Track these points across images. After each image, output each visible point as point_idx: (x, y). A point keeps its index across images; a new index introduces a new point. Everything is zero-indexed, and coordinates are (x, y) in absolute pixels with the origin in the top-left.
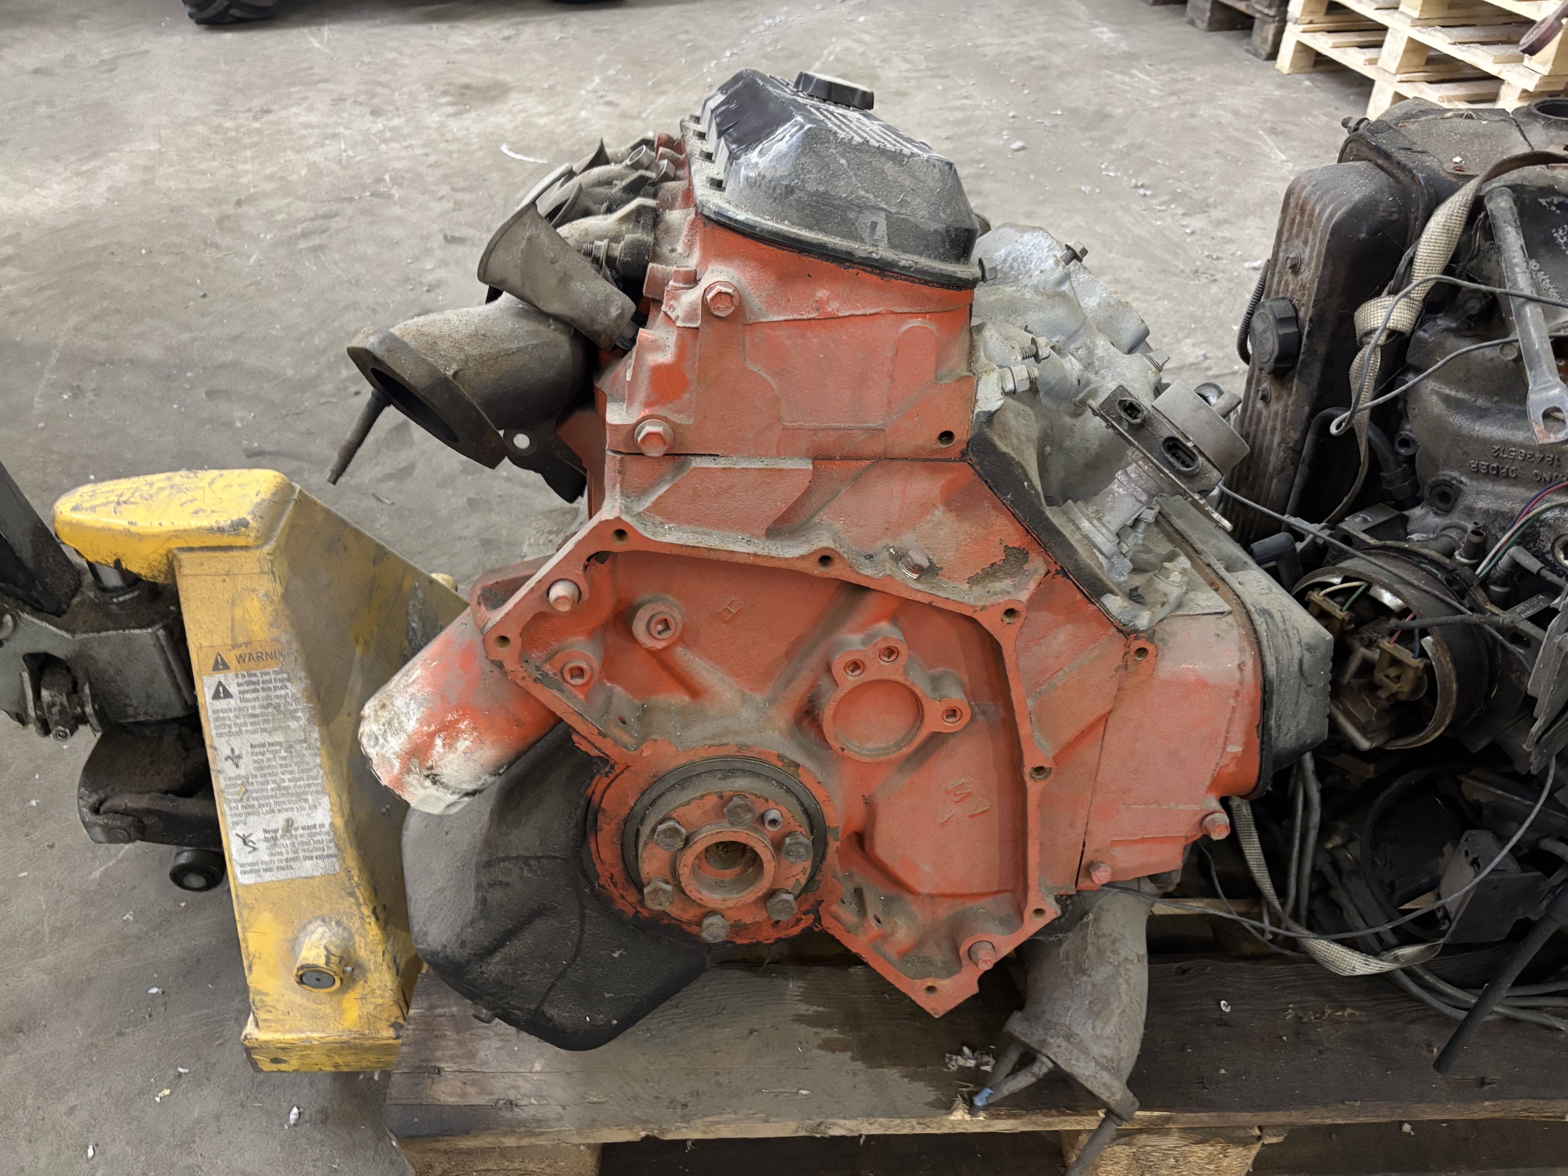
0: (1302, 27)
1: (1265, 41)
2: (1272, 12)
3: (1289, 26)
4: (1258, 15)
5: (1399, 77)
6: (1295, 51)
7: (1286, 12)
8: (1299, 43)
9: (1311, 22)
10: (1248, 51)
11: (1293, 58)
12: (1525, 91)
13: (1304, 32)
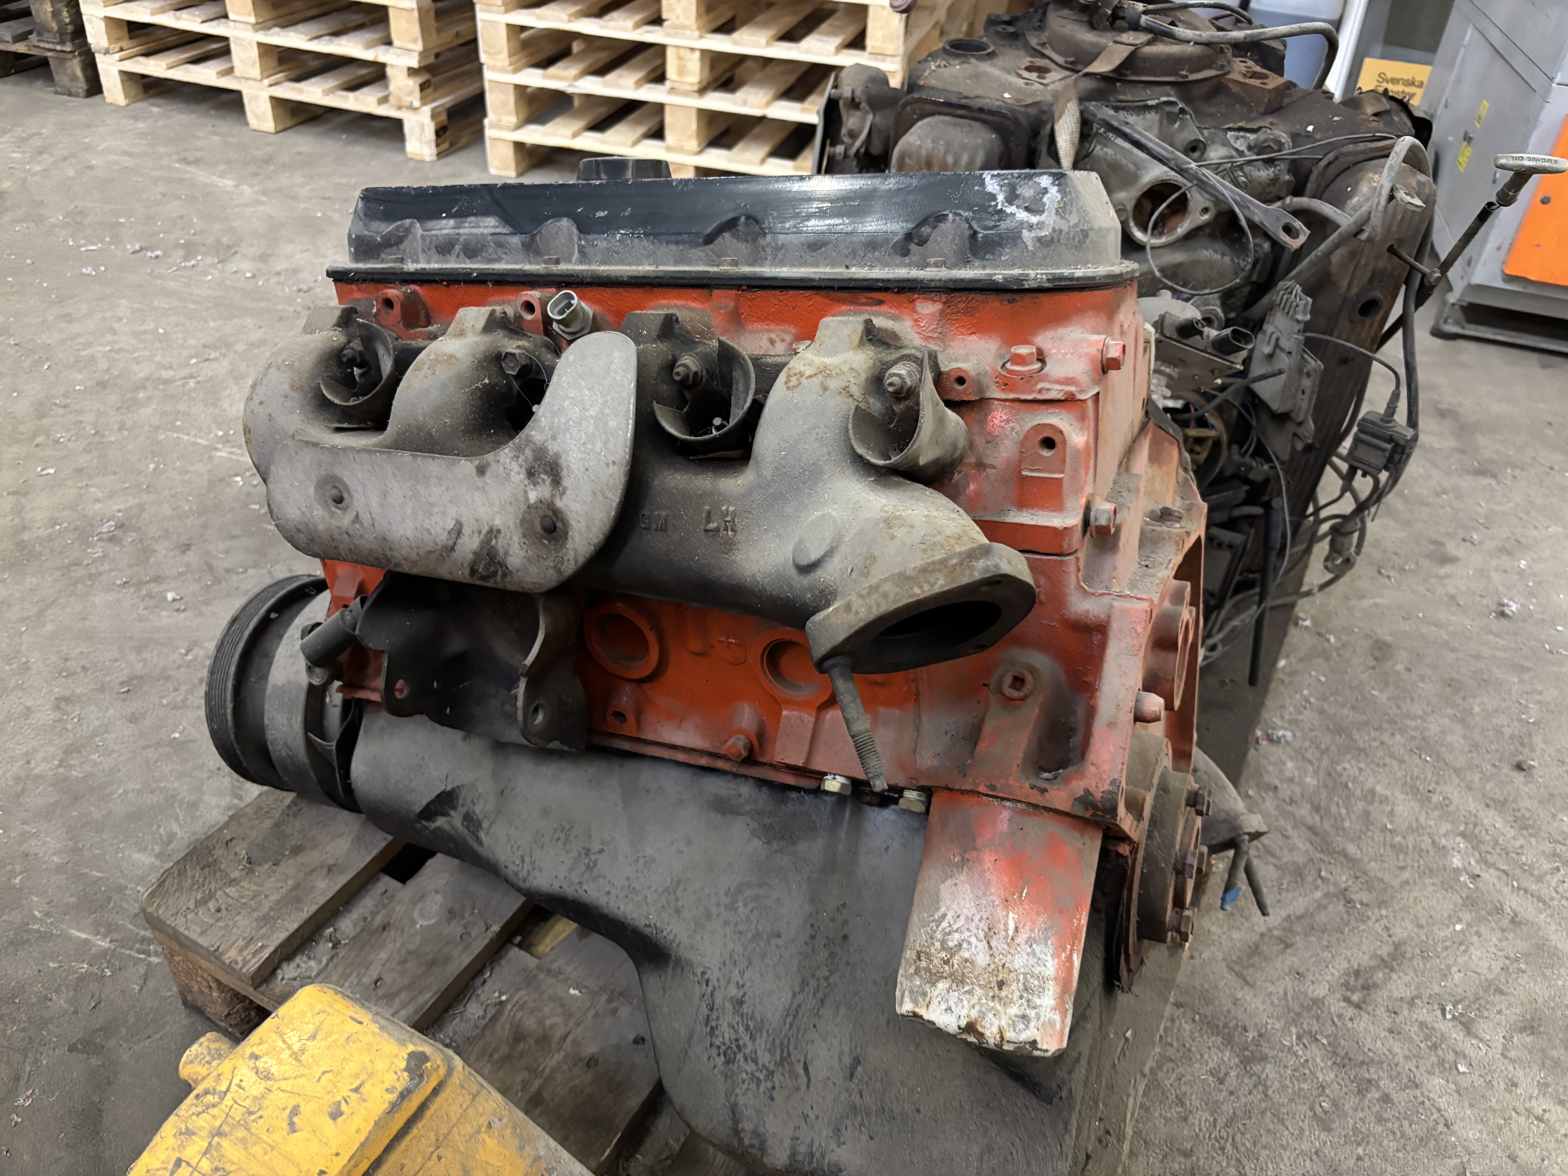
0: (117, 56)
1: (74, 78)
2: (68, 47)
3: (99, 59)
4: (49, 54)
5: (266, 82)
6: (122, 82)
7: (85, 43)
8: (123, 73)
9: (121, 50)
10: (56, 93)
11: (124, 89)
12: (410, 69)
13: (121, 60)
